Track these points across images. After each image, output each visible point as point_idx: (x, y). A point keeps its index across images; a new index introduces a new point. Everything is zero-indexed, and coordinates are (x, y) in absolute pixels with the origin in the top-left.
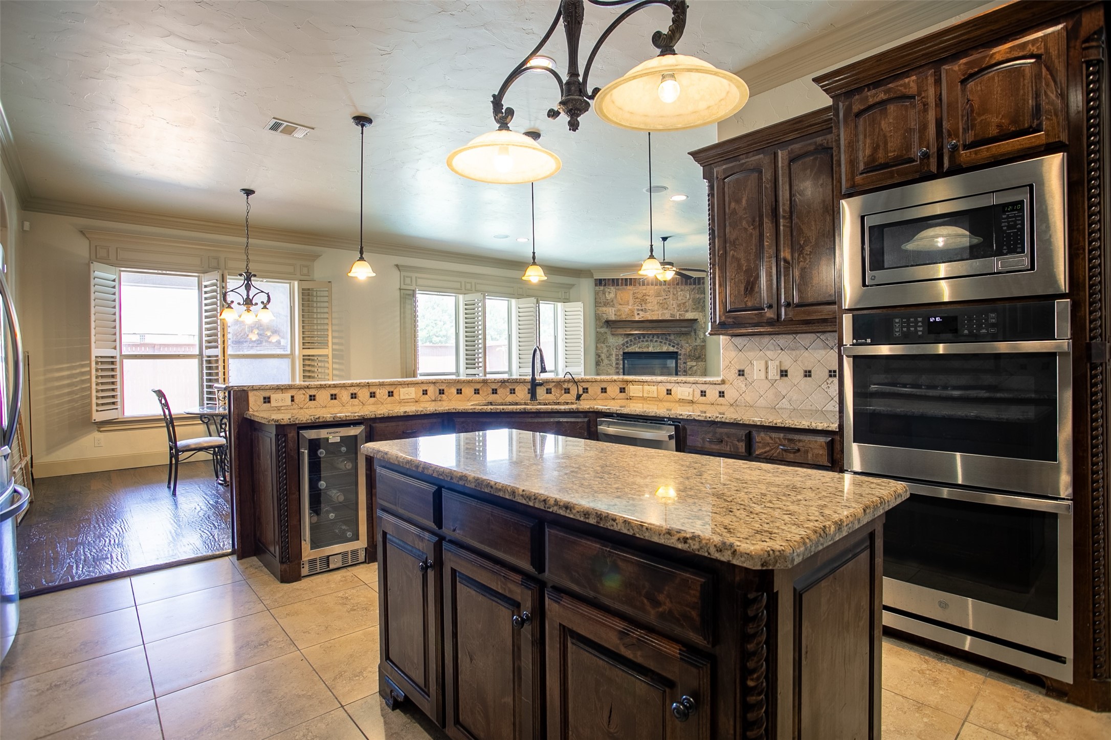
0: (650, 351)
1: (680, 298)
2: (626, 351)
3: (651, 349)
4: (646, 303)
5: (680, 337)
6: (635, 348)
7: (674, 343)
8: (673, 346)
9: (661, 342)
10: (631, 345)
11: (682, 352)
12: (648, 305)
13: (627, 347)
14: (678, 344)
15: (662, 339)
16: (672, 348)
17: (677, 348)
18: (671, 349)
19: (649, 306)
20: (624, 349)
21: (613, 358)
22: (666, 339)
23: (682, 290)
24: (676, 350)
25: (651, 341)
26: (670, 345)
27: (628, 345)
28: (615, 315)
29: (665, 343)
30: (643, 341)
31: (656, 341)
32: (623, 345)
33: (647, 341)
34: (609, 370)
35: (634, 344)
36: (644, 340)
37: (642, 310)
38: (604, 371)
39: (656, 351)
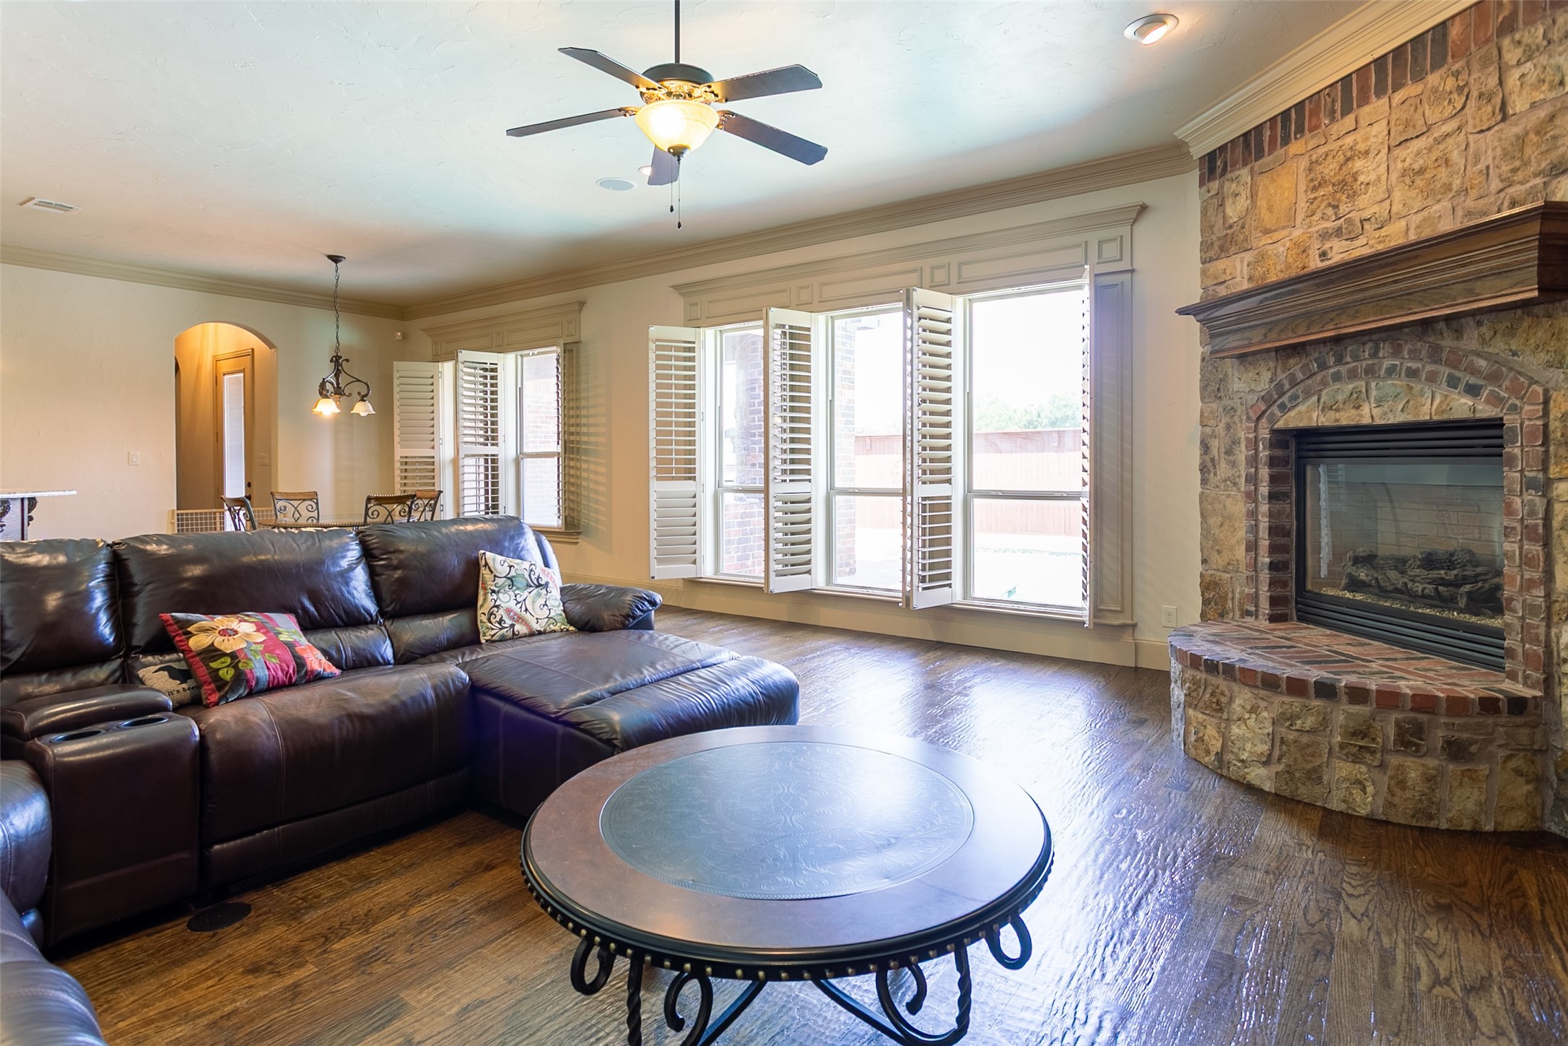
0: (1366, 421)
1: (1519, 104)
2: (1280, 425)
3: (1368, 414)
4: (1353, 196)
5: (1511, 332)
6: (1309, 410)
7: (1474, 371)
8: (1473, 391)
9: (1412, 374)
10: (1294, 397)
11: (1522, 418)
12: (1362, 201)
13: (1283, 407)
14: (1494, 378)
15: (1415, 355)
16: (1467, 401)
17: (1495, 400)
18: (1462, 406)
19: (1367, 205)
20: (1273, 420)
21: (1242, 454)
22: (1435, 355)
23: (1530, 54)
24: (1485, 410)
25: (1370, 371)
26: (1453, 382)
27: (1285, 399)
28: (1250, 279)
29: (1432, 378)
30: (1337, 377)
31: (1391, 371)
32: (1268, 400)
33: (1353, 375)
34: (1228, 502)
35: (1308, 395)
36: (1343, 369)
37: (1338, 232)
38: (1218, 506)
39: (1393, 419)
